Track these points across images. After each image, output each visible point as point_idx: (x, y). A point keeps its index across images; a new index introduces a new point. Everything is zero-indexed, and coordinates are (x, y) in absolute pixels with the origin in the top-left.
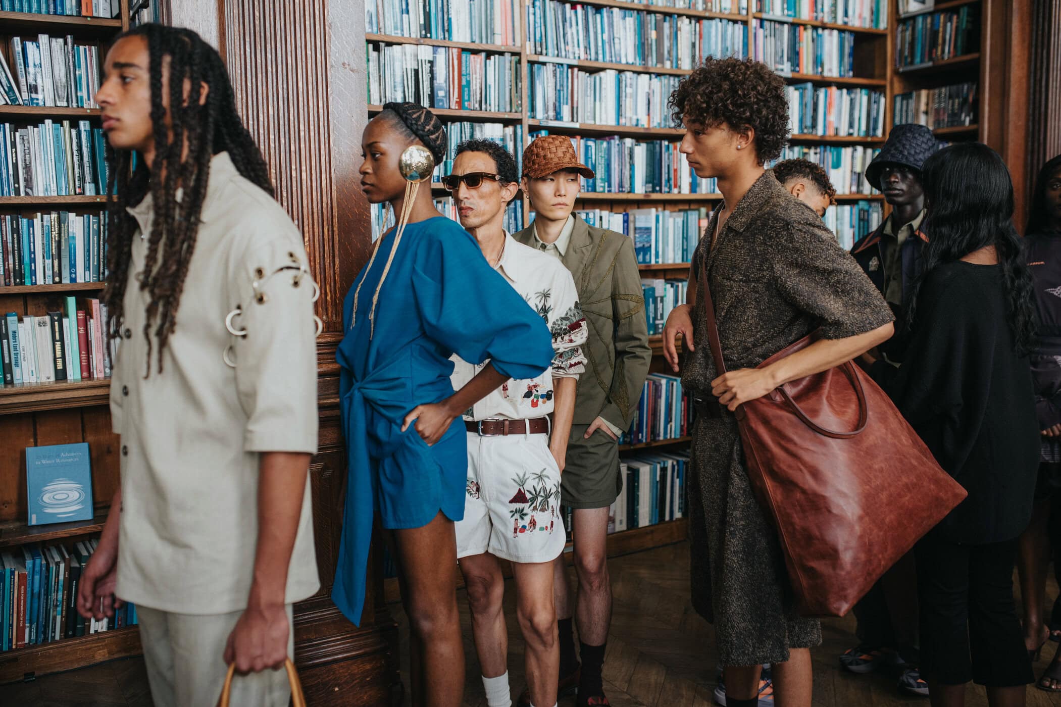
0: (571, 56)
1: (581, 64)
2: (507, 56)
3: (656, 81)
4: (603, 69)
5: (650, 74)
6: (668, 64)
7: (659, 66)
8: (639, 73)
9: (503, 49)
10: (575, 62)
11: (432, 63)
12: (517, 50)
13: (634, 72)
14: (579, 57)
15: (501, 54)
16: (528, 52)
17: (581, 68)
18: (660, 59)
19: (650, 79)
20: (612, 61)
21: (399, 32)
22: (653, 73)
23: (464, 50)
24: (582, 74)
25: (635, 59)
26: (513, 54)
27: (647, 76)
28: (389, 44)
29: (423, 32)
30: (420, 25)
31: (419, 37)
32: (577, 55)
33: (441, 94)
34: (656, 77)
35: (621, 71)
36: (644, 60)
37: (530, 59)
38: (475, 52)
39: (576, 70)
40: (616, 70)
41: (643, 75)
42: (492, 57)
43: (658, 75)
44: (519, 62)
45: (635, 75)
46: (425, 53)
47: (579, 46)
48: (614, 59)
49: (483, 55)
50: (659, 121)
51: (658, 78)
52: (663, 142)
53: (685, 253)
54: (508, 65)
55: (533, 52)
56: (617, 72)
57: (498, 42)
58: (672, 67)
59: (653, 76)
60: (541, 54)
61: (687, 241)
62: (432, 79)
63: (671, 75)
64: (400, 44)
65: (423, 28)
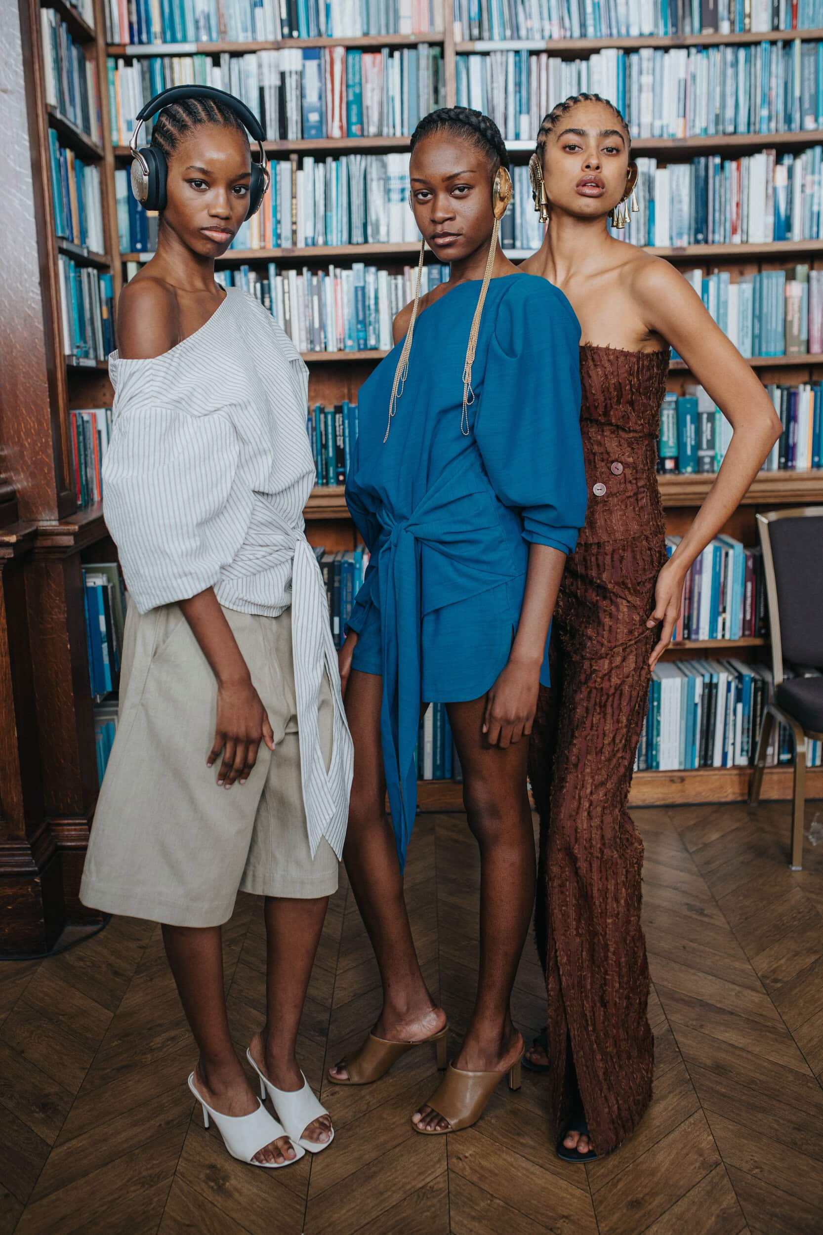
0: (538, 36)
1: (554, 46)
2: (424, 50)
3: (699, 60)
4: (597, 51)
5: (688, 47)
6: (725, 27)
7: (709, 31)
8: (666, 49)
9: (413, 39)
10: (540, 45)
11: (301, 74)
12: (438, 38)
13: (656, 48)
14: (551, 37)
15: (413, 46)
16: (458, 36)
17: (552, 53)
18: (710, 18)
19: (689, 56)
20: (611, 35)
21: (249, 34)
22: (695, 46)
23: (349, 49)
24: (555, 62)
25: (656, 25)
26: (432, 44)
27: (683, 53)
28: (236, 54)
29: (286, 30)
30: (281, 20)
31: (279, 37)
32: (547, 34)
33: (314, 117)
34: (699, 51)
35: (629, 51)
36: (675, 25)
37: (460, 48)
38: (374, 49)
39: (544, 57)
40: (618, 48)
41: (673, 52)
42: (397, 54)
43: (704, 47)
44: (442, 55)
45: (659, 53)
46: (291, 59)
47: (550, 19)
48: (615, 31)
49: (385, 51)
50: (704, 125)
51: (705, 53)
52: (711, 159)
53: (757, 341)
54: (423, 63)
55: (467, 37)
56: (621, 52)
57: (407, 30)
58: (732, 31)
59: (693, 51)
60: (480, 38)
61: (760, 321)
62: (302, 96)
63: (727, 45)
64: (253, 52)
65: (285, 23)
